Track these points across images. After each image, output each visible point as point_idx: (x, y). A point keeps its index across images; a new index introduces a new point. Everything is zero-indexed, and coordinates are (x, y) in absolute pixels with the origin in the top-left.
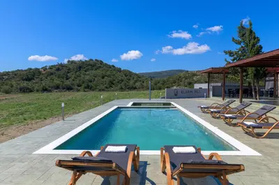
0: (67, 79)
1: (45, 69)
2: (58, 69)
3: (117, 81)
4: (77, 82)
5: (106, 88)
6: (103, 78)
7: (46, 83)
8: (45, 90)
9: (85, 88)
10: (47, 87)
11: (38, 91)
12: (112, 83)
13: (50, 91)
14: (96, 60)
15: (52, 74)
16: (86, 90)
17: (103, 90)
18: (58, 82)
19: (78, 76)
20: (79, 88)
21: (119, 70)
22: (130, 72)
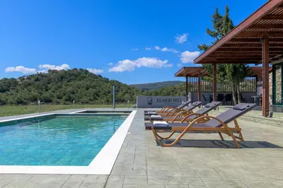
0: (47, 90)
1: (22, 79)
2: (37, 80)
3: (103, 92)
4: (58, 93)
5: (91, 100)
6: (87, 89)
7: (23, 94)
8: (20, 102)
9: (67, 100)
10: (23, 99)
11: (12, 103)
12: (97, 95)
13: (26, 104)
14: (81, 70)
15: (30, 84)
16: (67, 102)
17: (87, 103)
18: (36, 94)
19: (59, 87)
20: (59, 100)
21: (107, 81)
22: (119, 83)
